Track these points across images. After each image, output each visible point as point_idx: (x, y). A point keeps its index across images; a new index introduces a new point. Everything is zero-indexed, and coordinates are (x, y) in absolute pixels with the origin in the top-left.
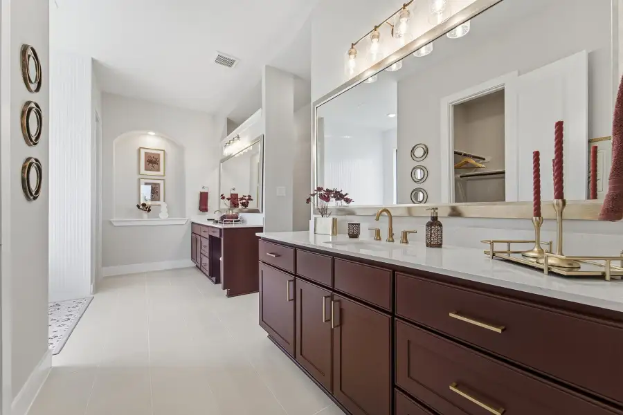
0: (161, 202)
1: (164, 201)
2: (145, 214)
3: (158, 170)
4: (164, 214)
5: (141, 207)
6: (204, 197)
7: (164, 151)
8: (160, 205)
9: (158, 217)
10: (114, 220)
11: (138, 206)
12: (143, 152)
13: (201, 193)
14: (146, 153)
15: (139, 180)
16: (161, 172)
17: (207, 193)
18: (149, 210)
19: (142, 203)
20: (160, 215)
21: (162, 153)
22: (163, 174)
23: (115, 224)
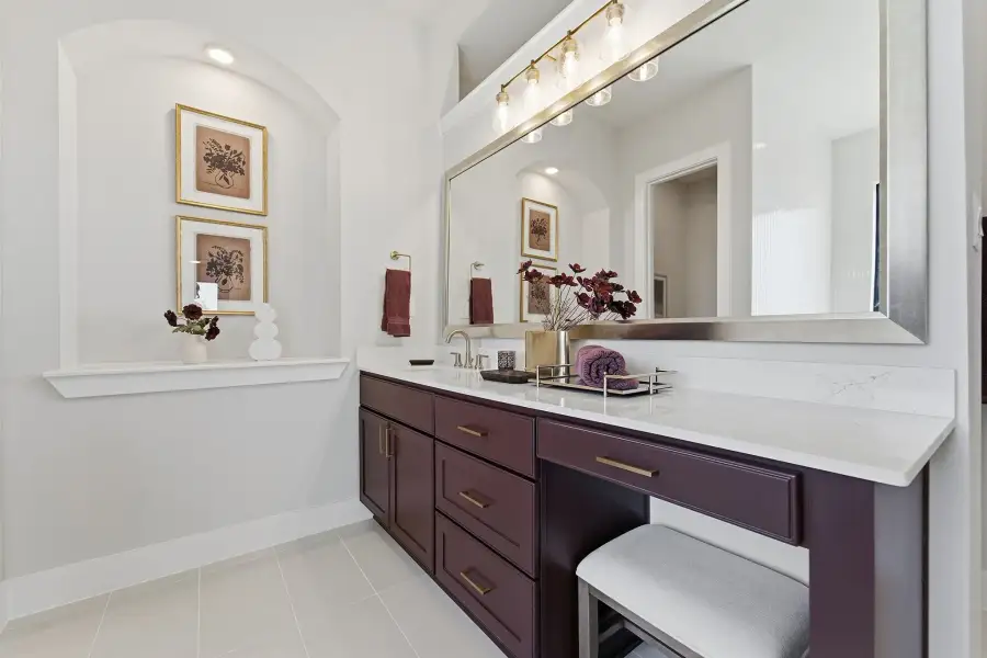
0: (256, 303)
1: (266, 300)
2: (197, 345)
3: (245, 194)
4: (265, 347)
5: (182, 320)
6: (397, 288)
7: (262, 128)
8: (252, 314)
9: (247, 357)
10: (63, 371)
11: (171, 318)
12: (189, 122)
13: (389, 273)
14: (200, 130)
15: (176, 221)
16: (254, 203)
17: (409, 274)
18: (213, 333)
19: (186, 302)
20: (255, 349)
21: (256, 138)
22: (260, 209)
23: (65, 389)
